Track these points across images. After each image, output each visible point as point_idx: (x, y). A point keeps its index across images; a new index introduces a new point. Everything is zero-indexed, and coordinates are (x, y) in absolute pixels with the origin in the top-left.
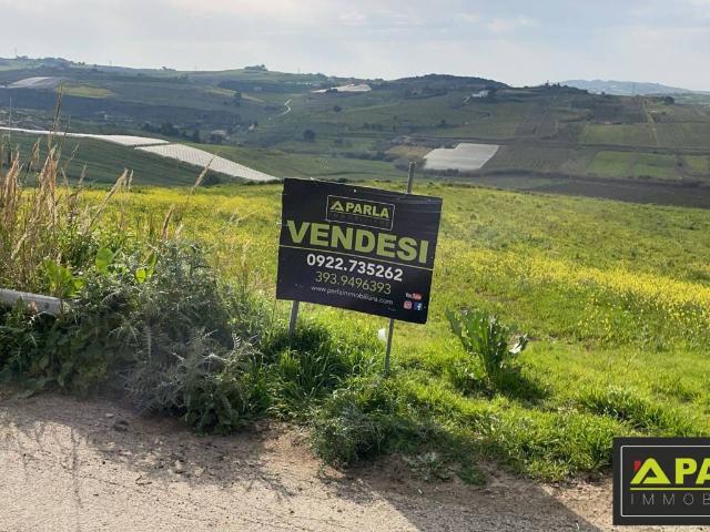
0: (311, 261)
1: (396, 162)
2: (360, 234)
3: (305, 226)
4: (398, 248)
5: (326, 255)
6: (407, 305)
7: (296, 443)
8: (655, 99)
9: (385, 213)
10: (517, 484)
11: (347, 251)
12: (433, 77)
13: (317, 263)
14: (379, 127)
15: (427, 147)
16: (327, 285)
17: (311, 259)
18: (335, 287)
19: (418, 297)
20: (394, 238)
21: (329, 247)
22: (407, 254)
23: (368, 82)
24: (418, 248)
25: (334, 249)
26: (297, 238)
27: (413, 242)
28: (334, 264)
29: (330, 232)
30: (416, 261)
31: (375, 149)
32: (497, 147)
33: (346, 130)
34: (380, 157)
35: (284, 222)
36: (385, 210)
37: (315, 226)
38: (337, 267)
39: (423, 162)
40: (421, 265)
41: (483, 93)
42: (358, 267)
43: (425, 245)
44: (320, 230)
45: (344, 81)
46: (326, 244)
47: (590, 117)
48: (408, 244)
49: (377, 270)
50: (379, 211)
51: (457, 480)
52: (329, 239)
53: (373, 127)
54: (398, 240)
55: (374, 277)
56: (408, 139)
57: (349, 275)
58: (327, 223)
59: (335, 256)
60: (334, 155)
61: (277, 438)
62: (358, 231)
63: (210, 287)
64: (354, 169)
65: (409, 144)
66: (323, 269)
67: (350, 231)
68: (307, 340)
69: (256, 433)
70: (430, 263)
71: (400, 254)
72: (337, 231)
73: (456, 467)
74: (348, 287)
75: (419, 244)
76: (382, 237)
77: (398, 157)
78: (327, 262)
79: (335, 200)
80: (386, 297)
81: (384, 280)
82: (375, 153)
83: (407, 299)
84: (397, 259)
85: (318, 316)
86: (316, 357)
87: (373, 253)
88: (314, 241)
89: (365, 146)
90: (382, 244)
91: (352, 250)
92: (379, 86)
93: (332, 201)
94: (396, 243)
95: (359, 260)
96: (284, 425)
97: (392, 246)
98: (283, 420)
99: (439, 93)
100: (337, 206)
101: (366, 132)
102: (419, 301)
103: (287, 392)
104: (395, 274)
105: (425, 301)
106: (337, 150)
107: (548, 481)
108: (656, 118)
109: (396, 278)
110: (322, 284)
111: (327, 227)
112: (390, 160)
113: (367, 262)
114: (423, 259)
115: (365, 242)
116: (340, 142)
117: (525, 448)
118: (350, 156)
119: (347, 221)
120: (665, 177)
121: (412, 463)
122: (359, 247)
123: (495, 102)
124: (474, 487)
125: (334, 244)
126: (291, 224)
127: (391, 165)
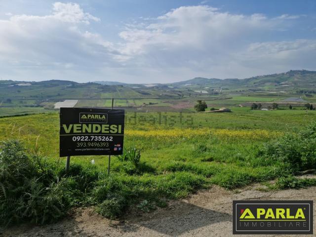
0: (74, 139)
1: (45, 107)
2: (94, 126)
3: (71, 126)
4: (110, 129)
5: (80, 136)
6: (115, 149)
7: (91, 214)
8: (119, 86)
9: (104, 117)
10: (176, 202)
11: (89, 133)
12: (53, 81)
13: (77, 140)
14: (37, 97)
15: (54, 102)
16: (83, 147)
17: (74, 138)
18: (85, 148)
19: (119, 145)
20: (108, 126)
21: (82, 133)
22: (114, 131)
23: (30, 82)
24: (118, 128)
25: (84, 133)
26: (68, 131)
27: (116, 126)
28: (85, 139)
29: (82, 127)
30: (117, 133)
31: (36, 103)
32: (77, 101)
33: (24, 98)
34: (38, 106)
35: (61, 125)
36: (104, 116)
37: (75, 126)
38: (86, 140)
39: (54, 107)
40: (120, 134)
41: (70, 85)
42: (94, 138)
43: (120, 127)
44: (77, 127)
45: (20, 82)
46: (80, 132)
47: (103, 91)
48: (114, 127)
49: (102, 138)
50: (101, 117)
51: (158, 208)
52: (82, 130)
53: (34, 97)
54: (110, 126)
55: (101, 141)
56: (47, 100)
57: (91, 142)
58: (80, 124)
59: (84, 136)
60: (20, 107)
61: (81, 215)
62: (94, 125)
63: (25, 159)
64: (29, 111)
65: (48, 101)
66: (80, 141)
67: (90, 125)
68: (75, 171)
69: (71, 216)
70: (122, 132)
71: (111, 131)
72: (85, 126)
73: (154, 203)
74: (91, 147)
75: (118, 127)
76: (103, 126)
77: (44, 105)
78: (81, 138)
79: (83, 114)
80: (107, 148)
81: (106, 142)
82: (36, 105)
83: (116, 147)
84: (110, 133)
85: (76, 160)
86: (81, 176)
87: (101, 132)
88: (75, 131)
89: (32, 103)
90: (104, 128)
91: (92, 133)
92: (34, 83)
93: (82, 115)
94: (109, 127)
95: (94, 136)
96: (80, 208)
97: (108, 129)
98: (79, 207)
99: (56, 85)
100: (84, 117)
101: (31, 98)
102: (120, 147)
103: (75, 195)
104: (110, 139)
105: (122, 146)
106: (21, 105)
107: (184, 198)
108: (120, 91)
109: (110, 140)
110: (80, 148)
111: (80, 125)
112: (42, 107)
113: (98, 136)
114: (120, 132)
115: (97, 128)
116: (21, 102)
117: (171, 189)
118: (27, 106)
119: (88, 122)
120: (124, 105)
121: (140, 207)
122: (94, 131)
123: (74, 87)
124: (165, 209)
125: (84, 131)
126: (65, 126)
127: (43, 108)
